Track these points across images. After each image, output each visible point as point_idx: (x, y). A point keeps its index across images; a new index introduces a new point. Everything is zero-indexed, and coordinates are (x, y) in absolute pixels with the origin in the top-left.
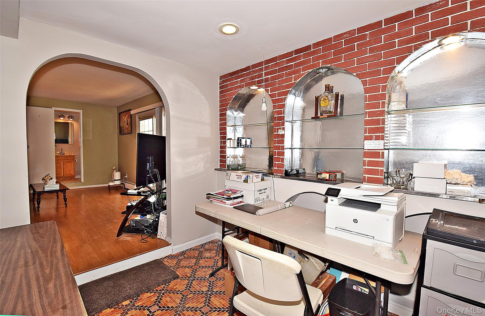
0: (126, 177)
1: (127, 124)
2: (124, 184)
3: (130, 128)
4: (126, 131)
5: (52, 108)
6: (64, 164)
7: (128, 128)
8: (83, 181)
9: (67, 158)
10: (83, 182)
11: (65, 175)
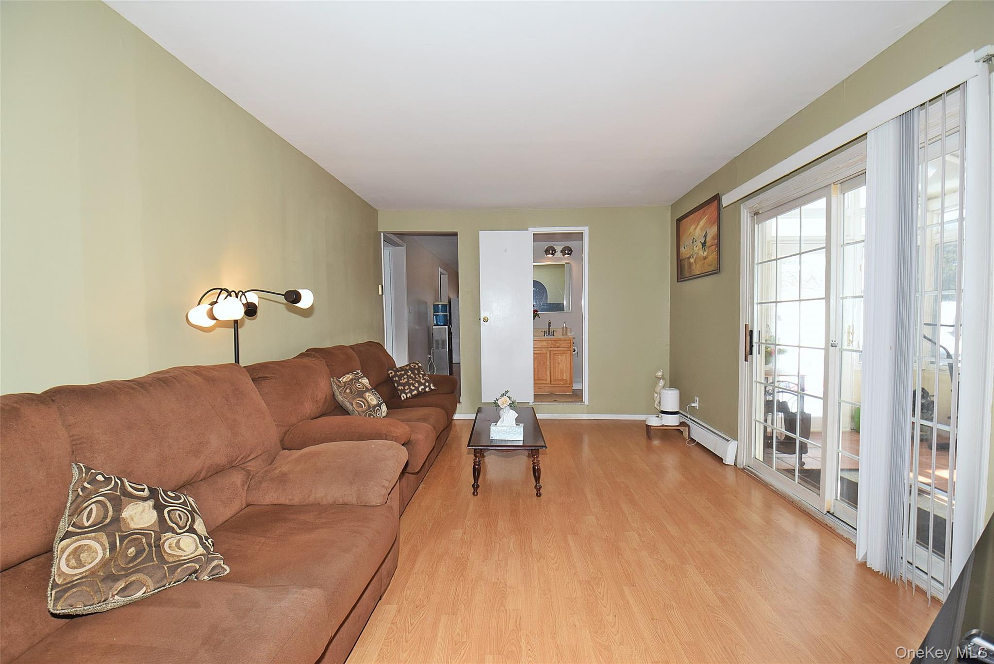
0: (693, 405)
1: (704, 244)
2: (689, 427)
3: (713, 256)
4: (697, 270)
5: (528, 230)
6: (551, 358)
7: (705, 258)
8: (586, 403)
9: (557, 345)
10: (587, 405)
11: (552, 383)
